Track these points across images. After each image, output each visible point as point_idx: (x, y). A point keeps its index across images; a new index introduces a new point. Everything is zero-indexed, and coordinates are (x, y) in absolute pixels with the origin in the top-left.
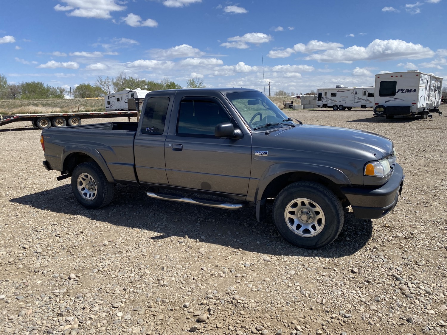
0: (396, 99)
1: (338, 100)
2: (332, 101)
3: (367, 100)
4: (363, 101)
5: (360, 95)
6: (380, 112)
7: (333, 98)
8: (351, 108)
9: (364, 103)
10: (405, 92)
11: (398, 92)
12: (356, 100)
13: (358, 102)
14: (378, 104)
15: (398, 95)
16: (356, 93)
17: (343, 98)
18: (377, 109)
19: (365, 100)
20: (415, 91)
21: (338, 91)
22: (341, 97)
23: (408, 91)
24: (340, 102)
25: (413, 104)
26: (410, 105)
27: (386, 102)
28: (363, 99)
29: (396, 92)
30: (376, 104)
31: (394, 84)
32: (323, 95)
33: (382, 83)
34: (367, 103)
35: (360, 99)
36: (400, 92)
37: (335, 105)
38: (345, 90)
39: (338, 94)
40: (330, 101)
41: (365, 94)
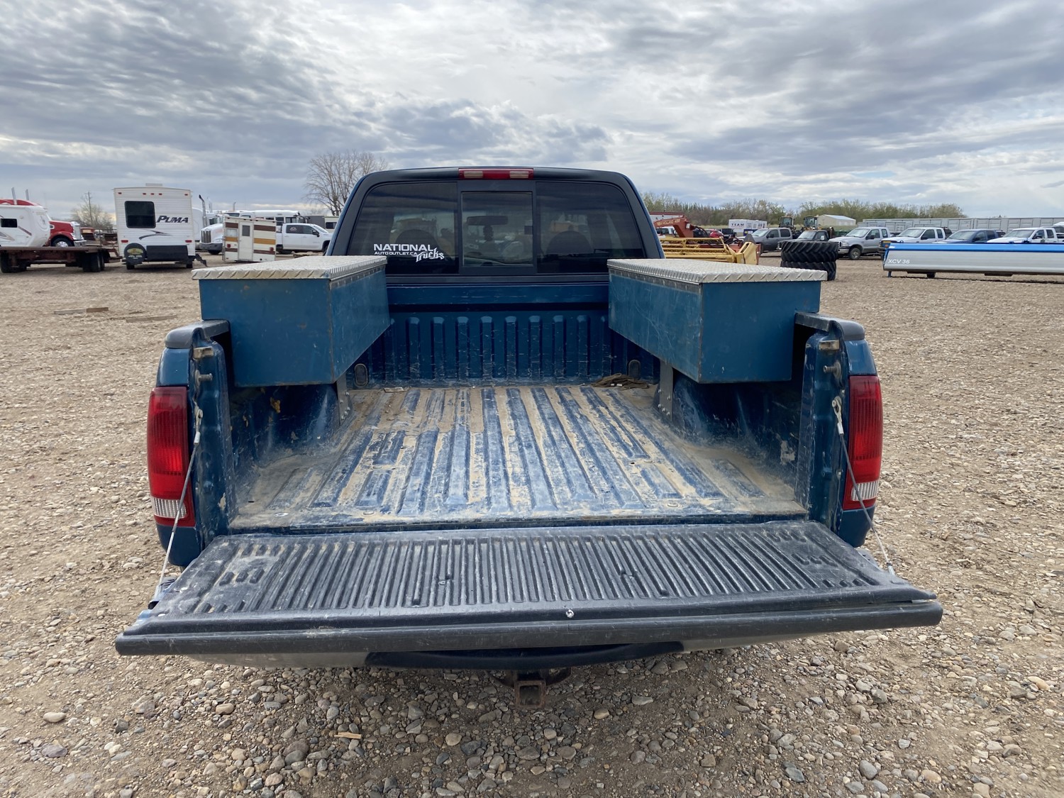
0: (158, 233)
6: (135, 255)
10: (171, 221)
11: (159, 221)
14: (127, 241)
15: (160, 226)
18: (129, 251)
20: (186, 220)
23: (175, 220)
25: (187, 241)
26: (185, 244)
27: (141, 238)
29: (157, 219)
30: (123, 241)
31: (149, 206)
33: (130, 206)
36: (163, 222)
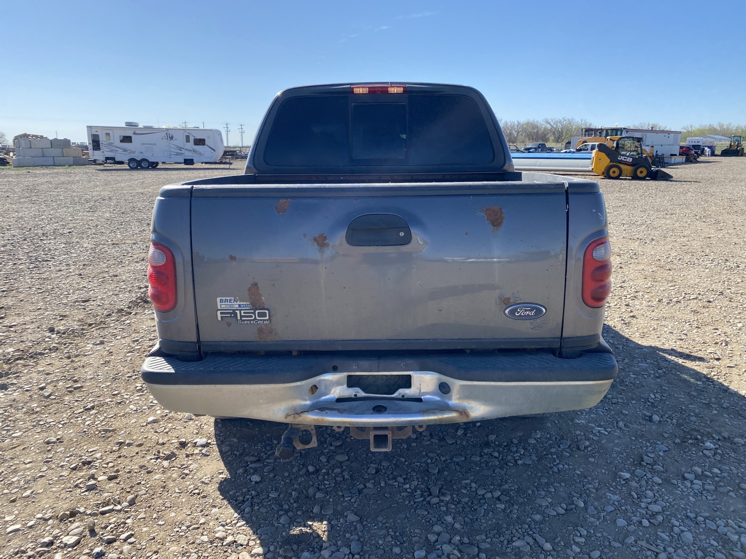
1: (137, 149)
2: (125, 150)
3: (194, 151)
4: (185, 151)
5: (180, 141)
7: (126, 145)
8: (157, 164)
9: (189, 155)
12: (173, 150)
13: (177, 154)
16: (172, 138)
17: (146, 146)
19: (191, 151)
21: (135, 133)
22: (142, 144)
24: (142, 153)
28: (186, 149)
32: (102, 139)
34: (194, 155)
35: (180, 149)
37: (132, 160)
38: (149, 130)
39: (134, 137)
40: (120, 151)
41: (188, 139)
